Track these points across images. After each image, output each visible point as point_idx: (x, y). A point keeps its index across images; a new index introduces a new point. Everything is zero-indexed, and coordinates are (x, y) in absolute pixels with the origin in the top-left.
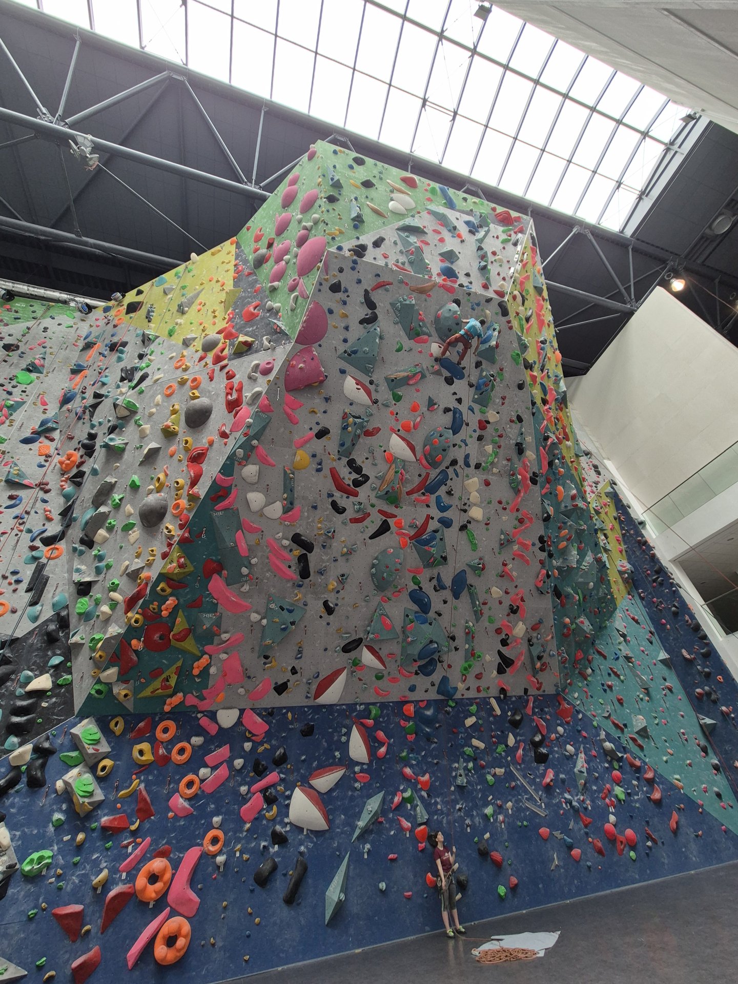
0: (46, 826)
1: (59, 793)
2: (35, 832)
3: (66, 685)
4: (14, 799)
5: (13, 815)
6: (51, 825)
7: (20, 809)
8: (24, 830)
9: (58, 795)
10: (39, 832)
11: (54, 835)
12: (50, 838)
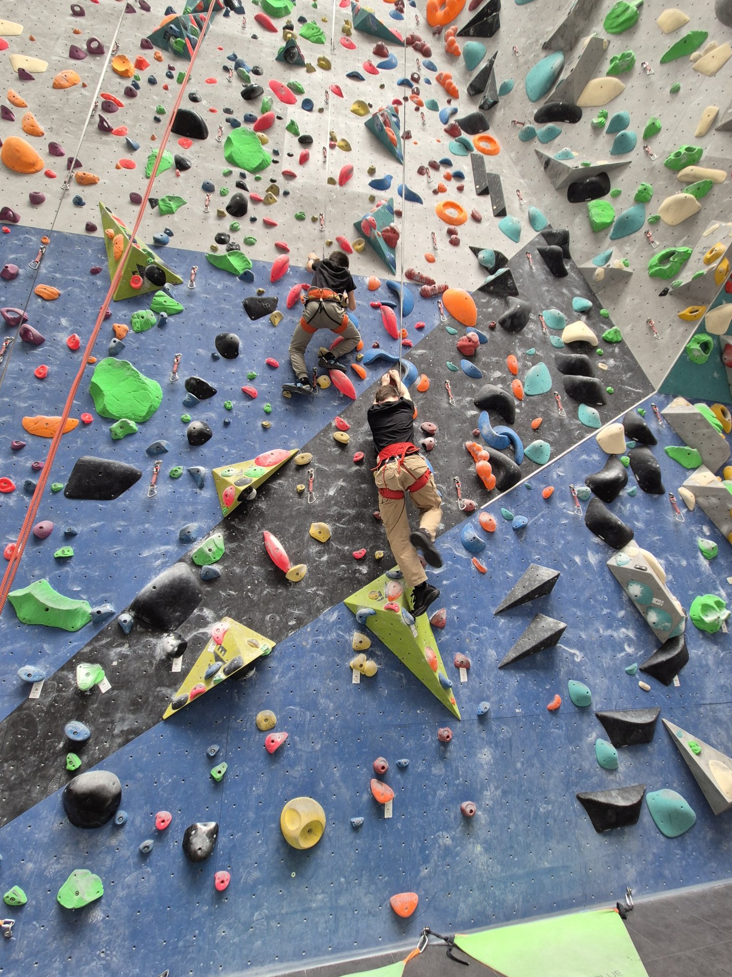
0: (696, 558)
1: (691, 508)
2: (684, 563)
3: (618, 342)
4: (632, 506)
5: (641, 532)
6: (700, 554)
7: (647, 523)
8: (667, 557)
9: (689, 511)
10: (689, 564)
11: (711, 572)
12: (708, 576)
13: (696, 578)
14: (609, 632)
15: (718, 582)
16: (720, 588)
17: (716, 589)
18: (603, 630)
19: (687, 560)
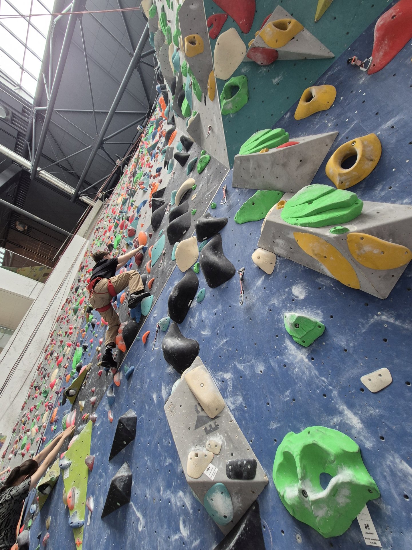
1: (269, 270)
6: (288, 343)
9: (268, 276)
11: (315, 372)
12: (309, 383)
13: (283, 392)
14: (167, 495)
15: (335, 393)
16: (343, 407)
17: (333, 411)
18: (163, 491)
19: (265, 361)
